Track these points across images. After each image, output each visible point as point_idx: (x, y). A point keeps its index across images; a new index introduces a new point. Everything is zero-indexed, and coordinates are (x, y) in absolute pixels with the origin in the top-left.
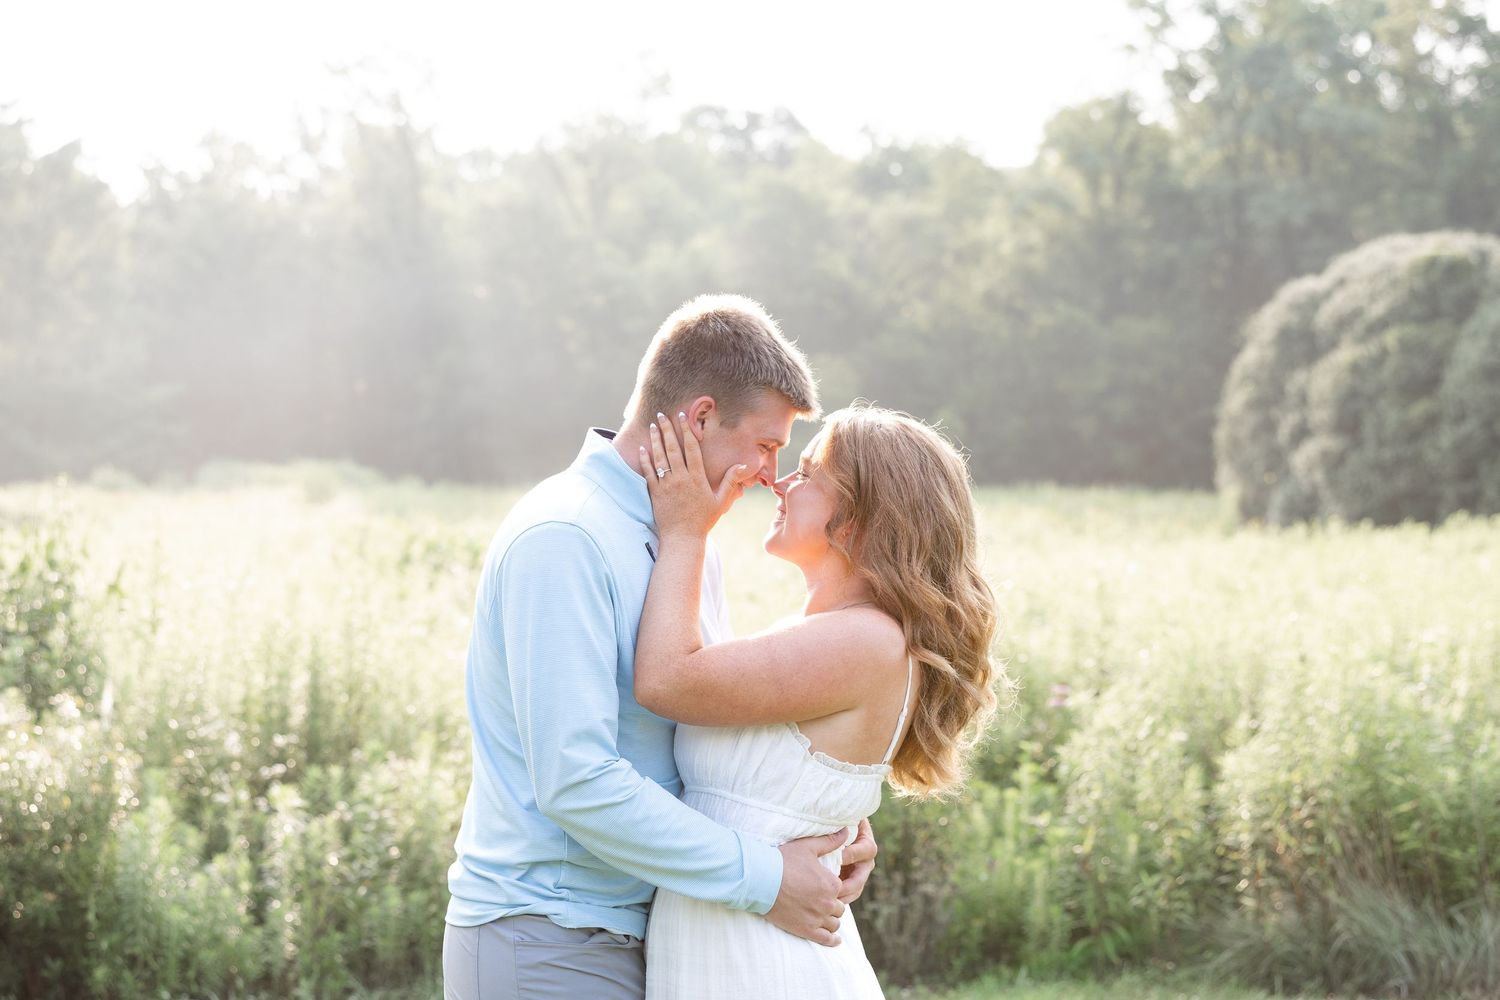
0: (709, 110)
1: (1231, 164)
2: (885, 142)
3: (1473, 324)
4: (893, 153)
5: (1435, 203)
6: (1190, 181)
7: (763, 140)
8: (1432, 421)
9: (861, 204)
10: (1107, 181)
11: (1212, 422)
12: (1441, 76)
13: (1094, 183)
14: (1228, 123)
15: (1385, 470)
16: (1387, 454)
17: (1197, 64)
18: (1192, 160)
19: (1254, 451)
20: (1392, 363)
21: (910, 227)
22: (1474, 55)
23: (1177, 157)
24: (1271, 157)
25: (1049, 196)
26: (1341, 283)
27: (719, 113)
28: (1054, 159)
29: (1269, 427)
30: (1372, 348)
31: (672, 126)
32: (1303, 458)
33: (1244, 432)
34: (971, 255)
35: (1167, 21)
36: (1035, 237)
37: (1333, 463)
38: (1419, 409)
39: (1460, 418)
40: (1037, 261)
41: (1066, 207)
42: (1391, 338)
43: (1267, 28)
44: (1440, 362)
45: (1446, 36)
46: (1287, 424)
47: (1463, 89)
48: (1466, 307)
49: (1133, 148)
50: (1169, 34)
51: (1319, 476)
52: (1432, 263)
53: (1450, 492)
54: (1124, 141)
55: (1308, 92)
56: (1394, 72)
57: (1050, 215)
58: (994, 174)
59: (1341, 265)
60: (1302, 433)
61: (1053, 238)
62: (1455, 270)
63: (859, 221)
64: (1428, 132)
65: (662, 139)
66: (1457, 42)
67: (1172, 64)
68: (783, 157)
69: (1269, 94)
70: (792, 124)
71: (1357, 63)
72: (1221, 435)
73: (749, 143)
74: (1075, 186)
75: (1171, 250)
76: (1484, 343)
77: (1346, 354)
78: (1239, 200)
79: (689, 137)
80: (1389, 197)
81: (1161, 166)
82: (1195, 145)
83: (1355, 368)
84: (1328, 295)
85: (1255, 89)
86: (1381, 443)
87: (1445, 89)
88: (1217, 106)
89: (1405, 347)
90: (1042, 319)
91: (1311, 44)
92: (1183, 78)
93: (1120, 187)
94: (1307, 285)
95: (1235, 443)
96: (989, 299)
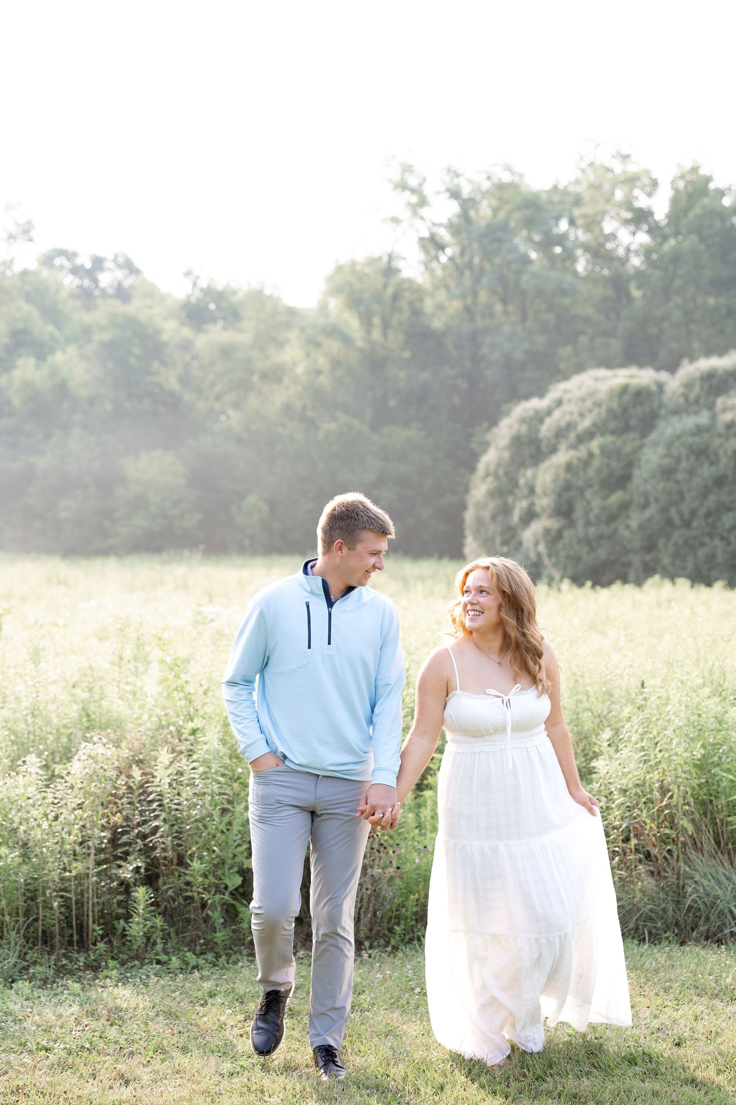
0: (62, 253)
1: (469, 312)
2: (203, 284)
3: (653, 436)
4: (209, 292)
5: (616, 346)
6: (437, 324)
7: (106, 279)
8: (625, 507)
9: (187, 332)
10: (377, 321)
11: (463, 507)
12: (621, 252)
13: (367, 322)
14: (467, 281)
15: (591, 544)
16: (592, 530)
17: (444, 235)
18: (440, 307)
19: (493, 529)
20: (596, 463)
21: (226, 352)
22: (643, 238)
23: (428, 305)
24: (499, 308)
25: (334, 332)
26: (559, 403)
27: (70, 256)
28: (334, 304)
29: (506, 510)
30: (582, 452)
31: (32, 265)
32: (530, 534)
33: (486, 515)
34: (274, 375)
35: (423, 202)
36: (322, 362)
37: (553, 538)
38: (616, 498)
39: (645, 506)
40: (324, 381)
41: (346, 340)
42: (595, 445)
43: (496, 210)
44: (630, 464)
45: (626, 222)
46: (520, 507)
47: (636, 261)
48: (648, 423)
49: (396, 297)
50: (424, 211)
51: (542, 548)
52: (624, 389)
53: (636, 561)
54: (390, 290)
55: (526, 261)
56: (586, 248)
57: (334, 346)
58: (292, 312)
59: (557, 391)
60: (530, 516)
61: (336, 363)
62: (640, 395)
63: (186, 346)
64: (610, 292)
65: (25, 273)
66: (632, 228)
67: (426, 234)
68: (122, 294)
69: (497, 261)
70: (130, 267)
71: (561, 240)
72: (469, 515)
73: (95, 281)
74: (353, 324)
75: (425, 376)
76: (661, 450)
77: (562, 457)
78: (474, 338)
79: (45, 273)
80: (583, 339)
81: (417, 312)
82: (442, 295)
83: (569, 467)
84: (549, 412)
85: (487, 256)
86: (588, 524)
87: (624, 261)
88: (458, 267)
89: (605, 451)
90: (328, 427)
91: (529, 223)
92: (433, 244)
93: (386, 326)
94: (535, 403)
95: (480, 523)
96: (287, 408)
